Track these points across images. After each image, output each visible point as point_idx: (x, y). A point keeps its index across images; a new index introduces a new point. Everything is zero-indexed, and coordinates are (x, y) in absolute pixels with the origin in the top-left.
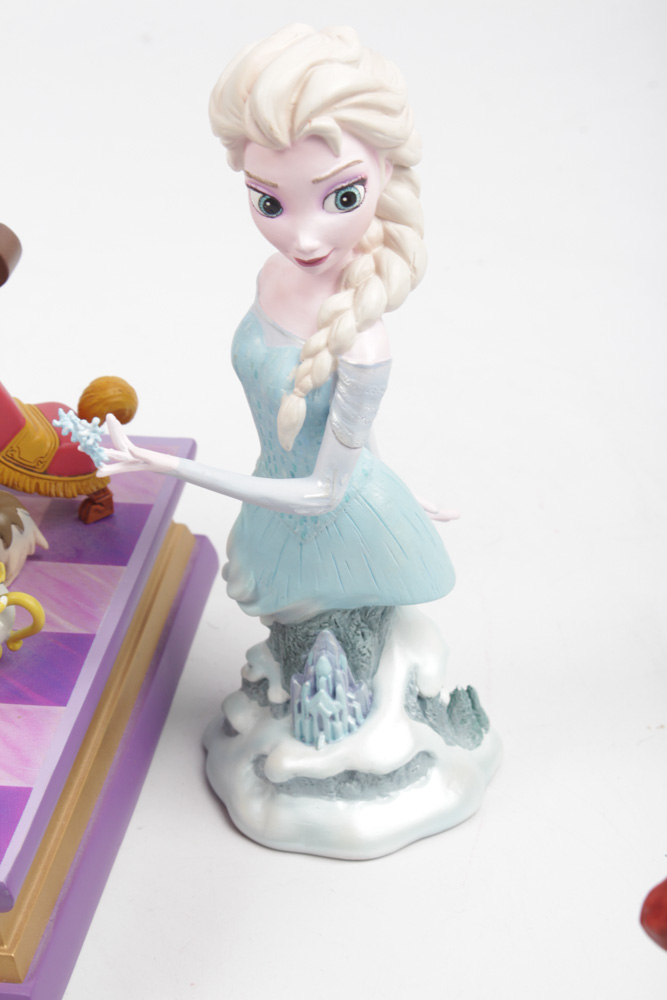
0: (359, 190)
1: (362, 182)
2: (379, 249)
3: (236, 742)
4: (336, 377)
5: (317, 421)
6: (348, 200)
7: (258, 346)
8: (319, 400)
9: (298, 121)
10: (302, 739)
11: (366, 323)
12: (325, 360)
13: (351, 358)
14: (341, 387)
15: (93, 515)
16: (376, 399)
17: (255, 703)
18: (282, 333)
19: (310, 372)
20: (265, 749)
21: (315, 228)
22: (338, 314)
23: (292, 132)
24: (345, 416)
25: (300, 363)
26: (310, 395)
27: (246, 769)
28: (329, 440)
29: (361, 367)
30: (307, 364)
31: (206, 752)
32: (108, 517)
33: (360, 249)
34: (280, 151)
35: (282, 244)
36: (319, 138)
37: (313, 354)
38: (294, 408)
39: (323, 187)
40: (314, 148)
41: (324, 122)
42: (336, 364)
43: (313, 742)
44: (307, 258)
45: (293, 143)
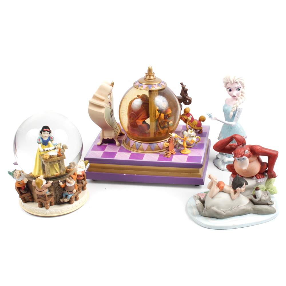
0: (240, 89)
1: (240, 88)
2: (241, 96)
3: (218, 160)
4: (236, 110)
5: (234, 115)
6: (239, 90)
7: (226, 108)
8: (234, 113)
9: (234, 80)
10: (228, 157)
11: (240, 104)
12: (235, 108)
13: (238, 108)
14: (237, 111)
15: (200, 133)
16: (241, 113)
17: (221, 155)
18: (229, 106)
19: (234, 109)
20: (223, 159)
21: (235, 93)
22: (237, 103)
23: (233, 82)
24: (238, 114)
25: (232, 109)
26: (234, 112)
27: (221, 162)
28: (235, 117)
29: (239, 109)
30: (233, 108)
31: (214, 163)
32: (202, 133)
33: (239, 96)
34: (232, 84)
35: (231, 95)
36: (236, 83)
37: (234, 107)
38: (232, 114)
39: (236, 88)
40: (236, 84)
41: (237, 81)
42: (236, 109)
43: (230, 157)
44: (234, 96)
45: (234, 83)
